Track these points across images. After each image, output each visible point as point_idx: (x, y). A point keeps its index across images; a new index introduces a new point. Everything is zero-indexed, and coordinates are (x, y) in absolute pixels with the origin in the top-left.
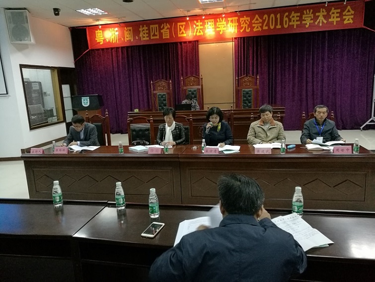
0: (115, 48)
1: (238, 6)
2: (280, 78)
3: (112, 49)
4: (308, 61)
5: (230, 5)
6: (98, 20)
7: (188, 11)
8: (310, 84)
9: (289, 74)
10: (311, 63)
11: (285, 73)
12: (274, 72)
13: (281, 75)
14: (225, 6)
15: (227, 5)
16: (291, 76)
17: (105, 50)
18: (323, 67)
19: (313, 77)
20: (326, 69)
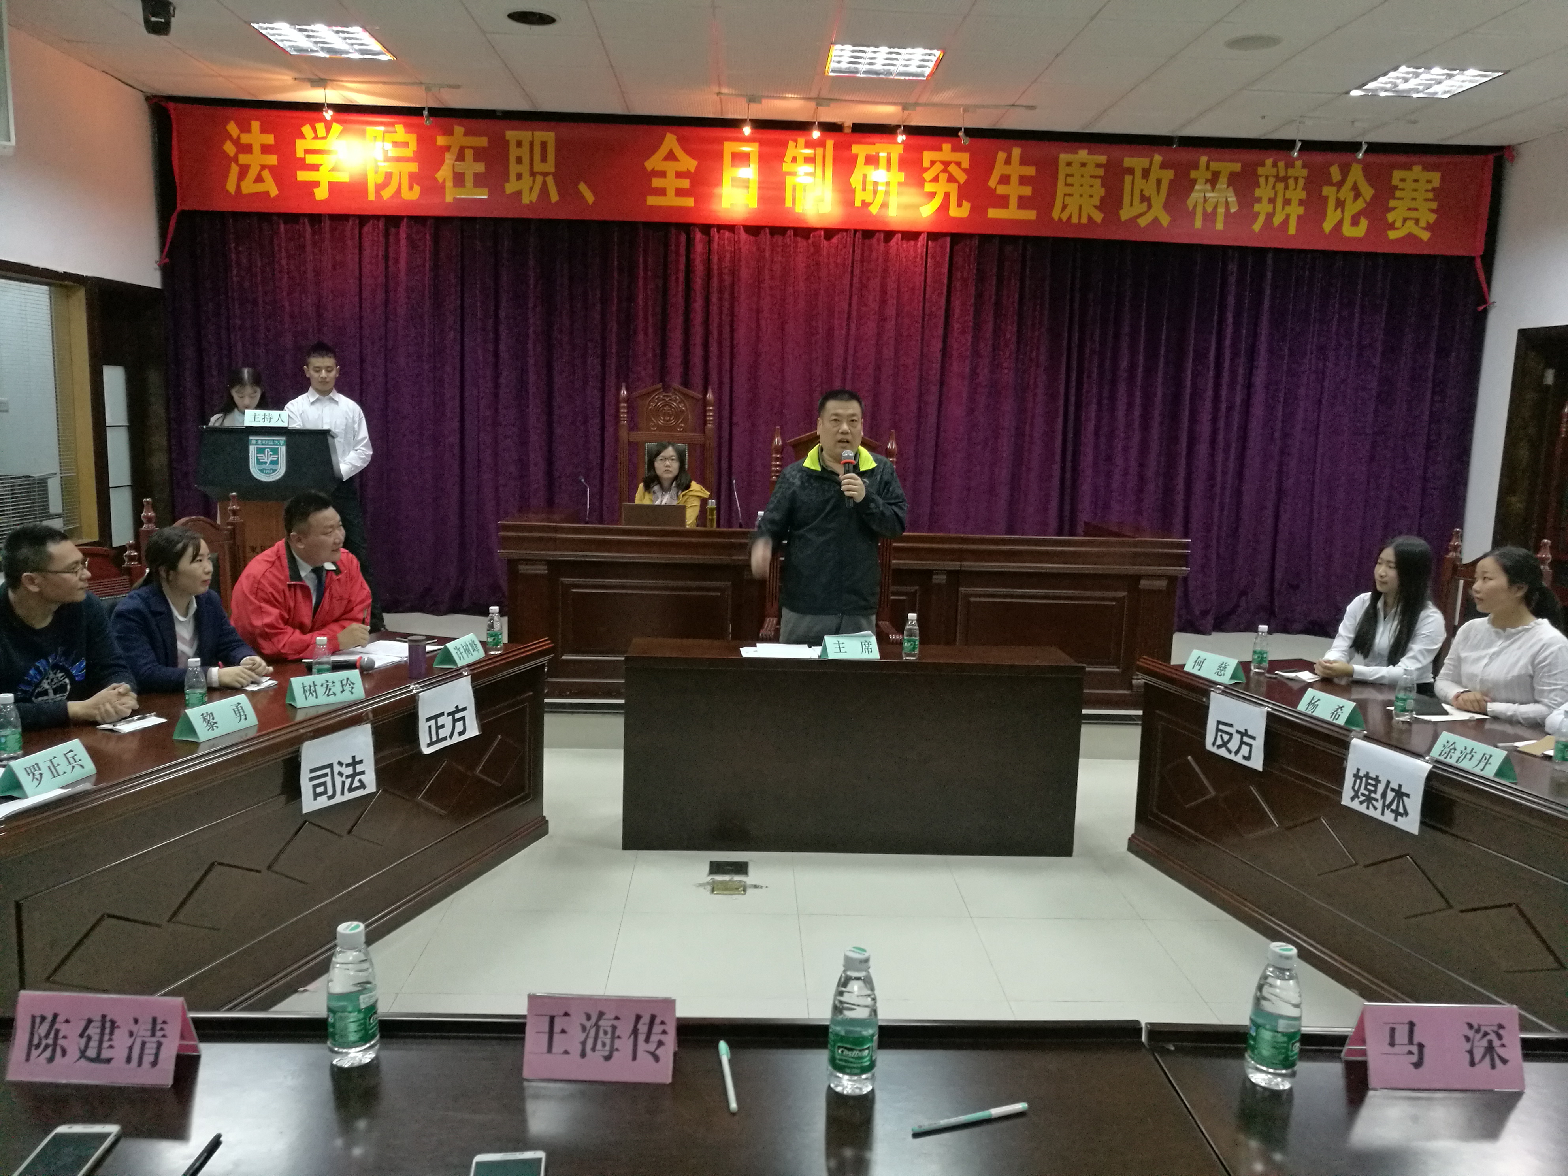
0: (377, 217)
1: (966, 110)
2: (1093, 415)
3: (363, 219)
4: (1200, 356)
5: (937, 98)
6: (320, 82)
7: (753, 99)
8: (1203, 449)
9: (1130, 405)
10: (1212, 366)
11: (1113, 398)
12: (1073, 391)
13: (1100, 404)
14: (912, 100)
15: (923, 100)
16: (1137, 413)
17: (327, 224)
18: (1249, 386)
19: (1214, 420)
20: (1259, 398)
